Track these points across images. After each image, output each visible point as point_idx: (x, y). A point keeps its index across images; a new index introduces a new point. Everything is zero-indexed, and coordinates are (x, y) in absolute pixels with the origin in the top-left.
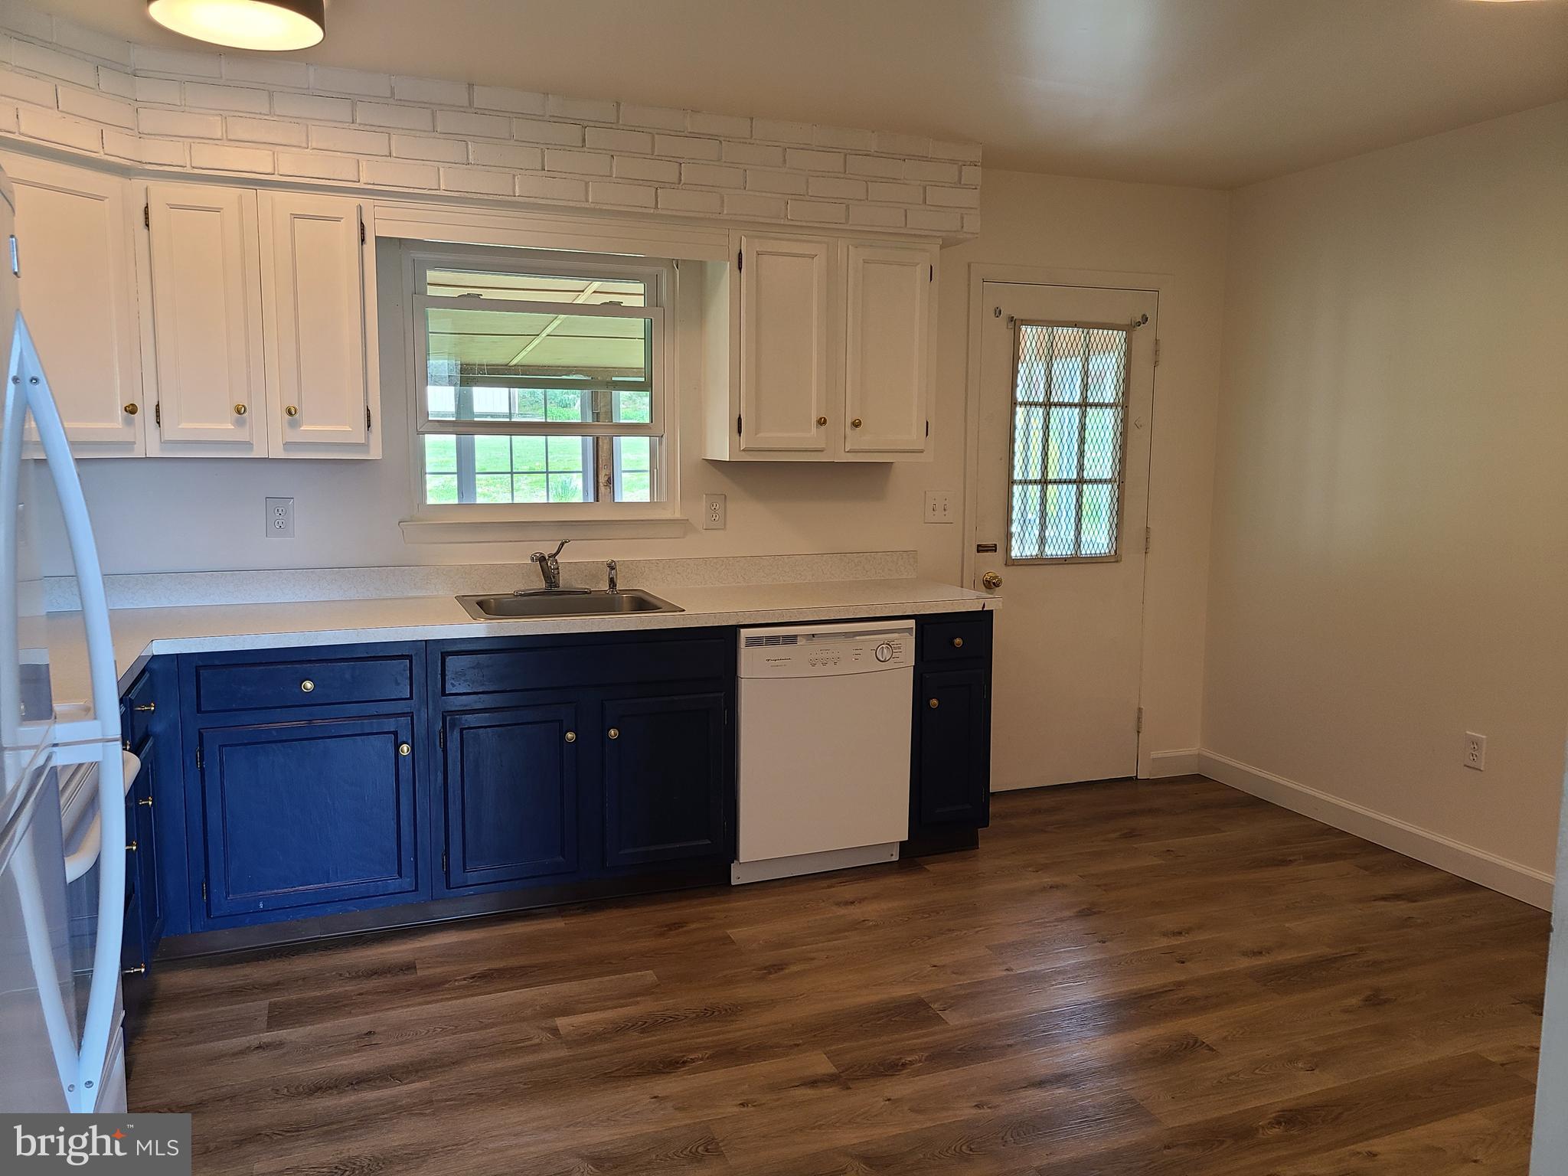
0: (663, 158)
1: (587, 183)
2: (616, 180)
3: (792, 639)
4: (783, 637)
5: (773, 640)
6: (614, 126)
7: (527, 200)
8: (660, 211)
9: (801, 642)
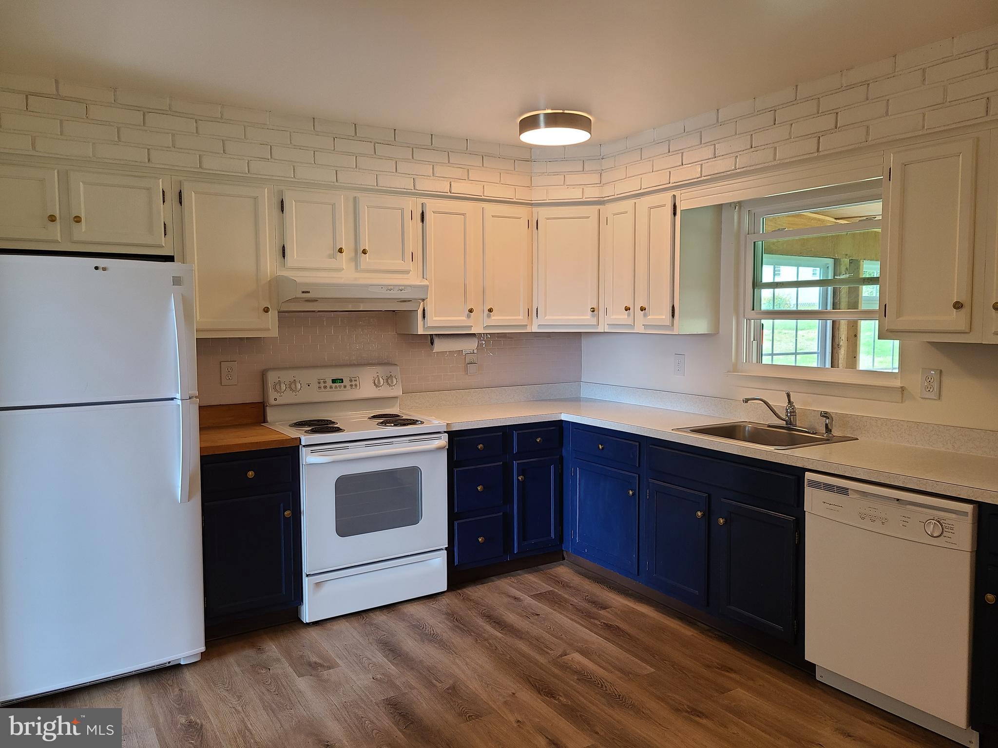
0: (826, 113)
1: (775, 148)
2: (794, 140)
3: (844, 491)
4: (837, 487)
5: (829, 488)
6: (795, 102)
7: (742, 170)
8: (821, 154)
9: (852, 495)
